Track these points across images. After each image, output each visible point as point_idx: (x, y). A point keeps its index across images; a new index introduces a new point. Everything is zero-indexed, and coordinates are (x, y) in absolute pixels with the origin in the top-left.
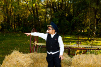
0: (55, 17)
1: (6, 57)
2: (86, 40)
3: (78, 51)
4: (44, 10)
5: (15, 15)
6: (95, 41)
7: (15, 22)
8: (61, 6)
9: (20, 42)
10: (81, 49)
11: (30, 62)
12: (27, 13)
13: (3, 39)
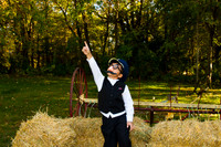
0: (126, 42)
1: (23, 124)
2: (190, 93)
3: (171, 115)
4: (101, 28)
5: (38, 39)
6: (211, 95)
7: (39, 52)
8: (139, 19)
9: (51, 96)
10: (177, 111)
11: (68, 134)
12: (64, 33)
13: (15, 91)
